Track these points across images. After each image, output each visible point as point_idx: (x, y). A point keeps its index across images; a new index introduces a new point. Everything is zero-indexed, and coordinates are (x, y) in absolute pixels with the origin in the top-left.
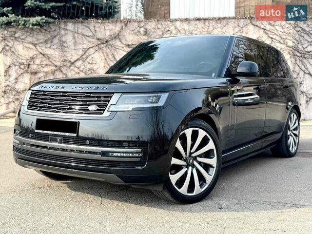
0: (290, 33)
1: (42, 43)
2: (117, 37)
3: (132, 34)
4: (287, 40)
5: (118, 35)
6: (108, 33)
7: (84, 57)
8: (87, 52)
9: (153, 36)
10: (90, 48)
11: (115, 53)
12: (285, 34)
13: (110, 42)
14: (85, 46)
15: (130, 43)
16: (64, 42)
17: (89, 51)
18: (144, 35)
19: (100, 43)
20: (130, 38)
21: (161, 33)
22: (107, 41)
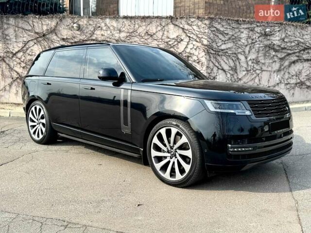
0: (205, 32)
2: (53, 31)
3: (66, 29)
4: (202, 39)
5: (54, 29)
6: (45, 28)
7: (24, 49)
8: (27, 44)
9: (85, 31)
10: (29, 41)
12: (201, 33)
13: (47, 36)
14: (25, 39)
15: (65, 37)
16: (7, 35)
17: (29, 44)
18: (78, 30)
19: (38, 36)
20: (65, 33)
21: (92, 29)
22: (44, 35)
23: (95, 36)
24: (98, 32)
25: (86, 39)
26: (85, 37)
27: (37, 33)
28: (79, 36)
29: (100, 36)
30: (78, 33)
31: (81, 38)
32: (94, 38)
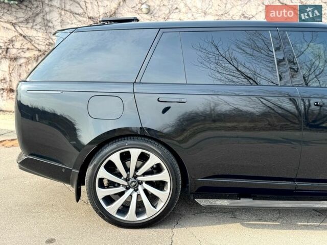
1: (22, 22)
16: (49, 21)
27: (91, 18)
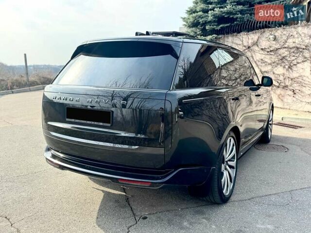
2: (256, 44)
3: (265, 41)
5: (257, 42)
6: (250, 41)
9: (280, 41)
11: (254, 55)
13: (251, 48)
15: (263, 48)
18: (274, 41)
20: (264, 44)
21: (286, 38)
22: (249, 47)
23: (287, 44)
24: (290, 41)
25: (279, 47)
26: (279, 45)
27: (245, 46)
28: (274, 45)
29: (291, 44)
30: (274, 42)
31: (276, 47)
32: (286, 46)
